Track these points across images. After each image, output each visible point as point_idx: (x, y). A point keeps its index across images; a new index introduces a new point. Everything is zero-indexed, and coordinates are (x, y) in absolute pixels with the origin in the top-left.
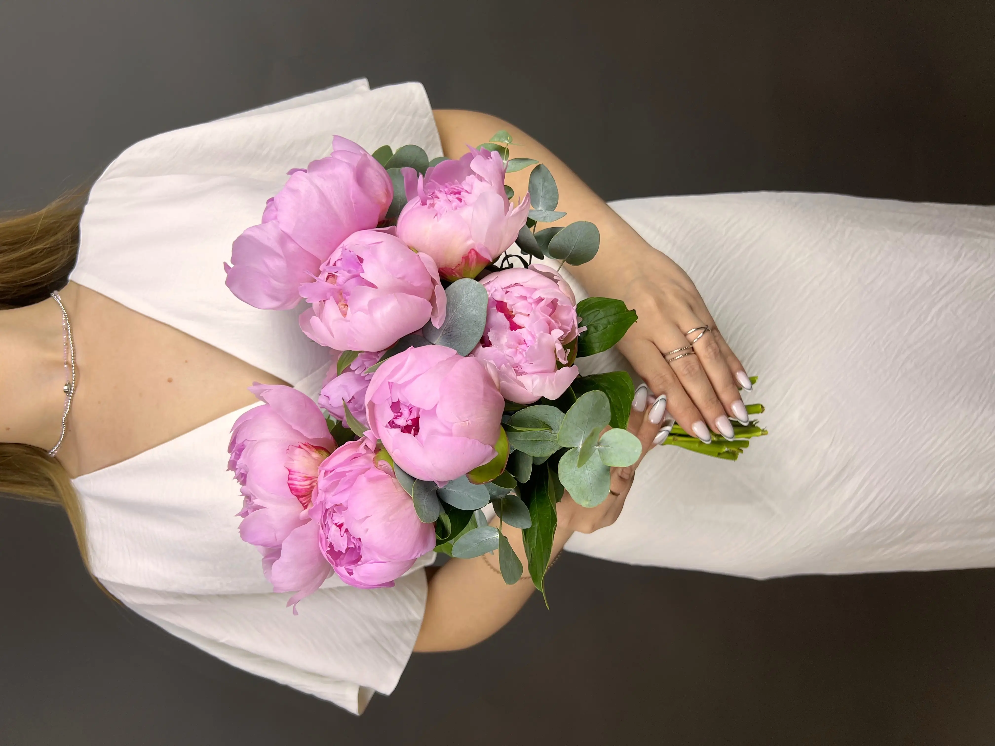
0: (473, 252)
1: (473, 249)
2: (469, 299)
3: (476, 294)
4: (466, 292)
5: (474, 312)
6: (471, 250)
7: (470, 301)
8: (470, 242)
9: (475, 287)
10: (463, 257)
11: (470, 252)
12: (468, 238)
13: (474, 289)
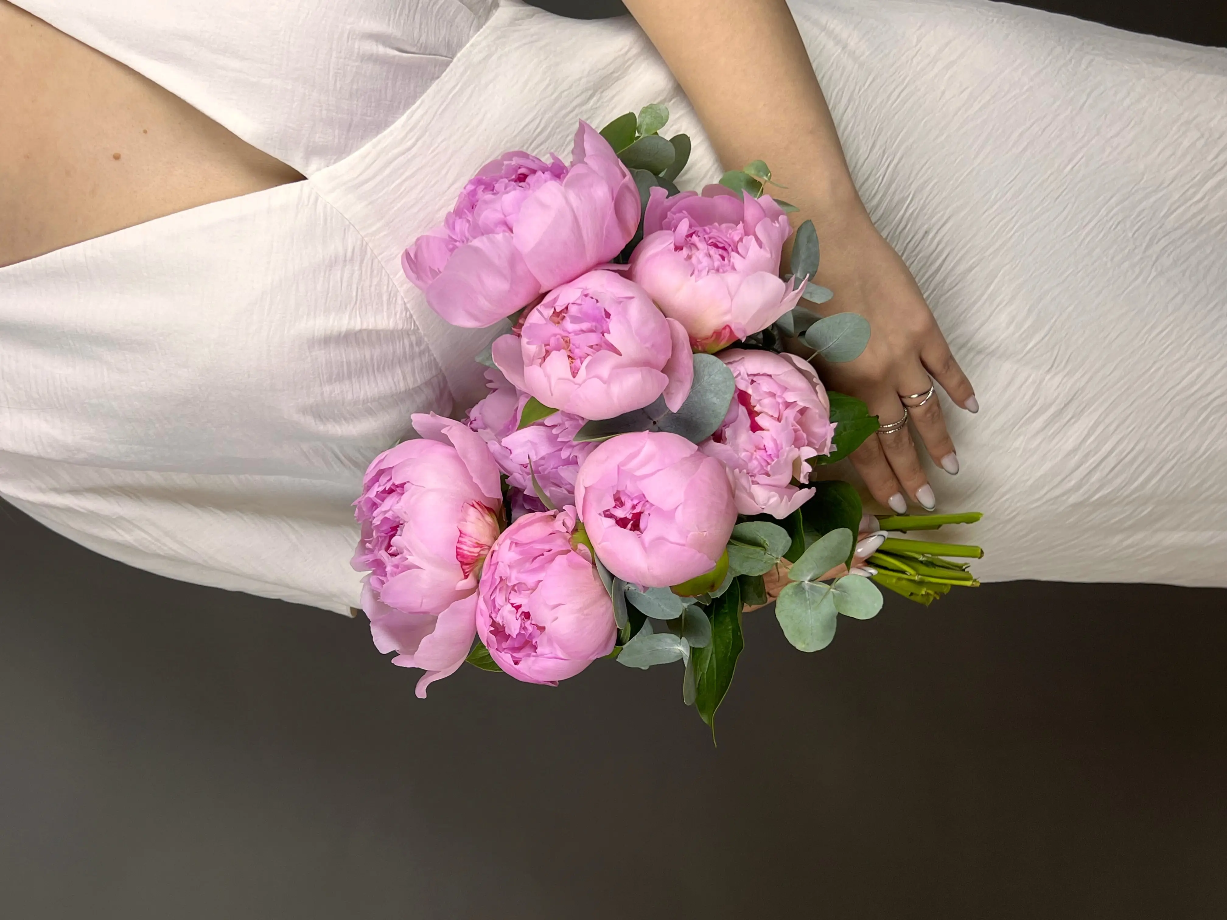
0: (728, 330)
1: (728, 326)
2: (711, 383)
3: (721, 379)
4: (708, 372)
5: (715, 400)
6: (726, 326)
7: (712, 384)
8: (727, 319)
9: (722, 370)
10: (714, 333)
11: (725, 328)
12: (726, 313)
13: (719, 372)
